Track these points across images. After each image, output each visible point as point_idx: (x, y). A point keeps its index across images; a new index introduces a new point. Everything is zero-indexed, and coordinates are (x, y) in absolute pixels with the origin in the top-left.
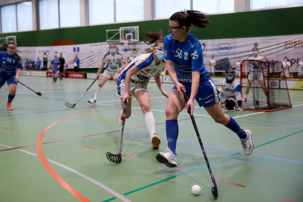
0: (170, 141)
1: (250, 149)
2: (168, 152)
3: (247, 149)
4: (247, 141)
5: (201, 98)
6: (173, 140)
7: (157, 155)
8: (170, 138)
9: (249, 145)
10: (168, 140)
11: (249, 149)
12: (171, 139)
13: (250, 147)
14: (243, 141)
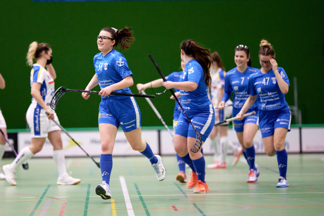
0: (106, 174)
1: (164, 173)
2: (104, 184)
3: (161, 174)
4: (159, 165)
5: (123, 122)
6: (108, 174)
7: (97, 187)
8: (105, 172)
9: (161, 169)
10: (104, 173)
11: (162, 173)
12: (107, 173)
13: (163, 171)
14: (156, 165)
